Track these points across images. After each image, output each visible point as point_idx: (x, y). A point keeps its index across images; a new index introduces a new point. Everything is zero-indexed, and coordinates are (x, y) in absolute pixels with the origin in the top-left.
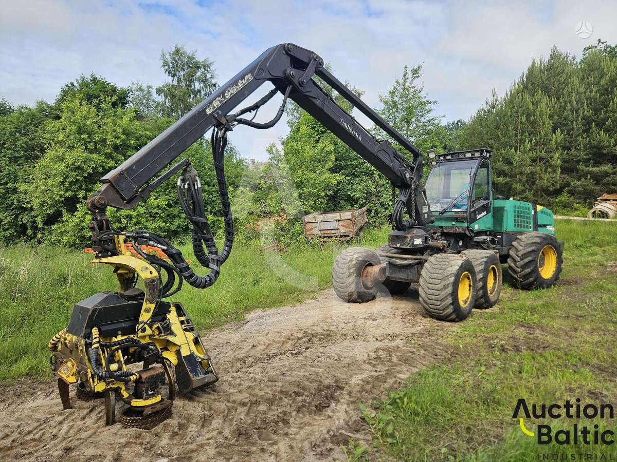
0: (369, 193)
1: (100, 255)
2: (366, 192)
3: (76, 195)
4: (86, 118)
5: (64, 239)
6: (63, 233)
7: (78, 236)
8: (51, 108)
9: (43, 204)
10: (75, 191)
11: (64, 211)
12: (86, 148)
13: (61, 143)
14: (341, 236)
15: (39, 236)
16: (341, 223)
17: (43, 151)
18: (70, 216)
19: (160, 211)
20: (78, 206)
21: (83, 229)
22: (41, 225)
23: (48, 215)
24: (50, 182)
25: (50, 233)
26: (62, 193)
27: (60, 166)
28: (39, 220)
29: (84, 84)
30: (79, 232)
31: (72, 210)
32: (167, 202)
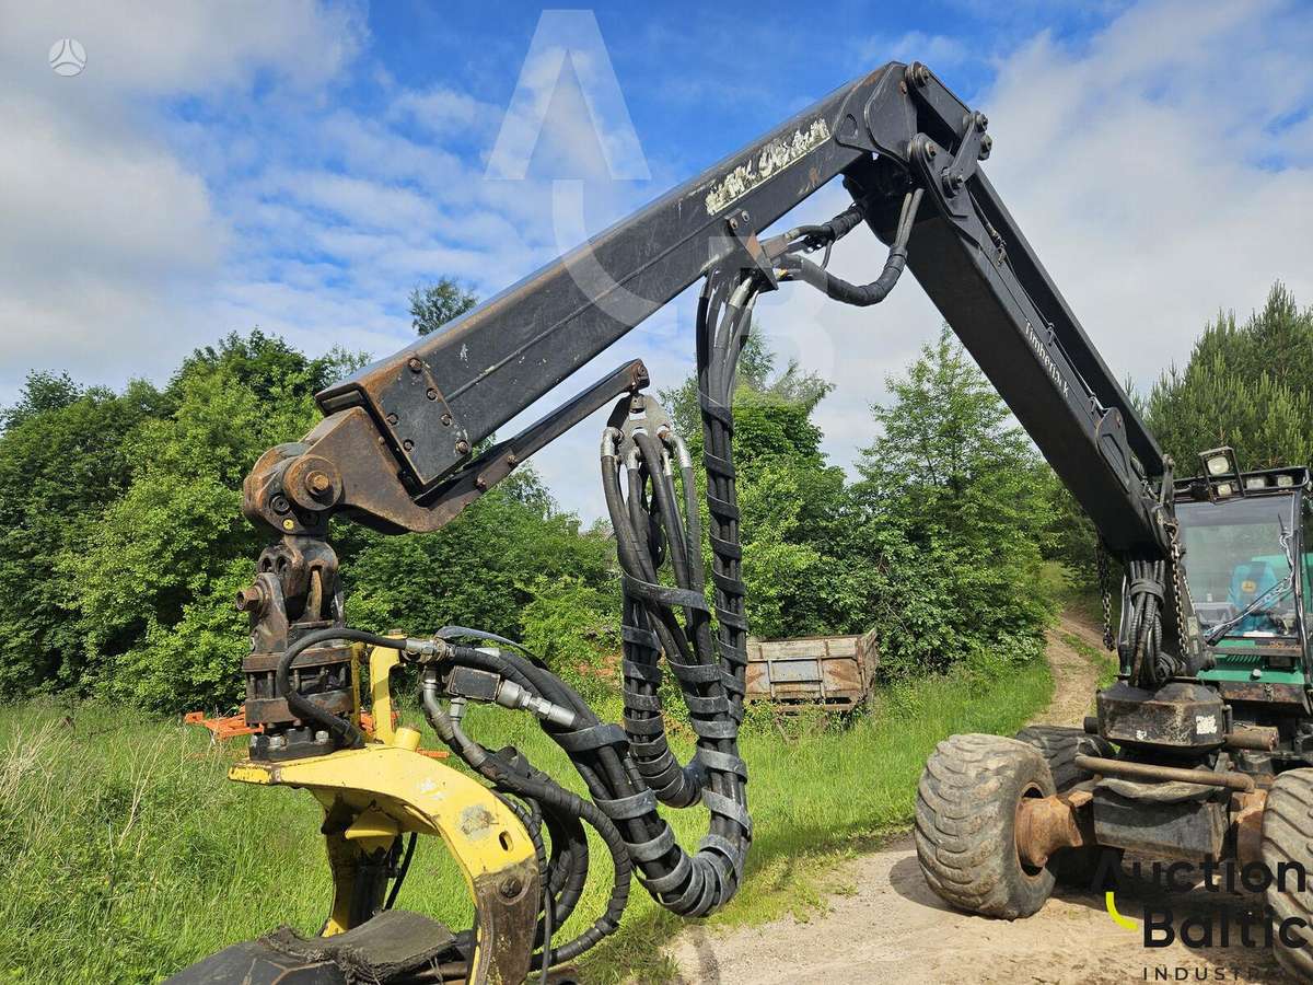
0: (875, 597)
1: (276, 742)
2: (866, 593)
3: (184, 583)
4: (232, 412)
5: (141, 690)
6: (140, 674)
7: (176, 681)
8: (160, 398)
9: (104, 603)
10: (183, 574)
11: (152, 623)
12: (223, 478)
13: (171, 465)
14: (829, 701)
15: (85, 679)
16: (828, 665)
17: (126, 483)
18: (164, 632)
19: (374, 627)
20: (186, 608)
21: (190, 664)
22: (92, 654)
23: (114, 629)
24: (132, 551)
25: (112, 674)
26: (154, 577)
27: (159, 515)
28: (90, 640)
29: (236, 351)
30: (180, 671)
31: (170, 618)
32: (392, 606)
